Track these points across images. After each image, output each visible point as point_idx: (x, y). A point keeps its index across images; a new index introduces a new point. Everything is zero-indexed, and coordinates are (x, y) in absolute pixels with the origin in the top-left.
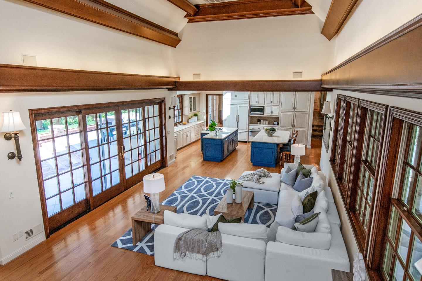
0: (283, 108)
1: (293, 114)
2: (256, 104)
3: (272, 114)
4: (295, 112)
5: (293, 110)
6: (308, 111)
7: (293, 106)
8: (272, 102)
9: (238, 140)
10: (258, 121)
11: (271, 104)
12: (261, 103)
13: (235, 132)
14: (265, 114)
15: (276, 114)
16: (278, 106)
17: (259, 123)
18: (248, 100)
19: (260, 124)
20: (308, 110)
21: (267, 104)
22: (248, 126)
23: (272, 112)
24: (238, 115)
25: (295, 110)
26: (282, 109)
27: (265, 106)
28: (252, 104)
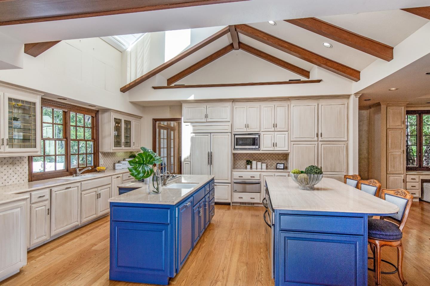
0: (295, 135)
1: (316, 146)
2: (245, 130)
3: (276, 149)
4: (320, 143)
5: (316, 139)
6: (346, 139)
7: (316, 132)
8: (275, 126)
9: (216, 201)
10: (248, 164)
11: (273, 129)
12: (254, 129)
13: (208, 183)
14: (262, 148)
15: (282, 148)
16: (287, 133)
17: (249, 166)
18: (230, 124)
19: (251, 168)
20: (344, 138)
21: (264, 130)
22: (232, 171)
23: (275, 145)
24: (211, 153)
25: (320, 139)
26: (293, 137)
27: (262, 134)
28: (237, 130)
